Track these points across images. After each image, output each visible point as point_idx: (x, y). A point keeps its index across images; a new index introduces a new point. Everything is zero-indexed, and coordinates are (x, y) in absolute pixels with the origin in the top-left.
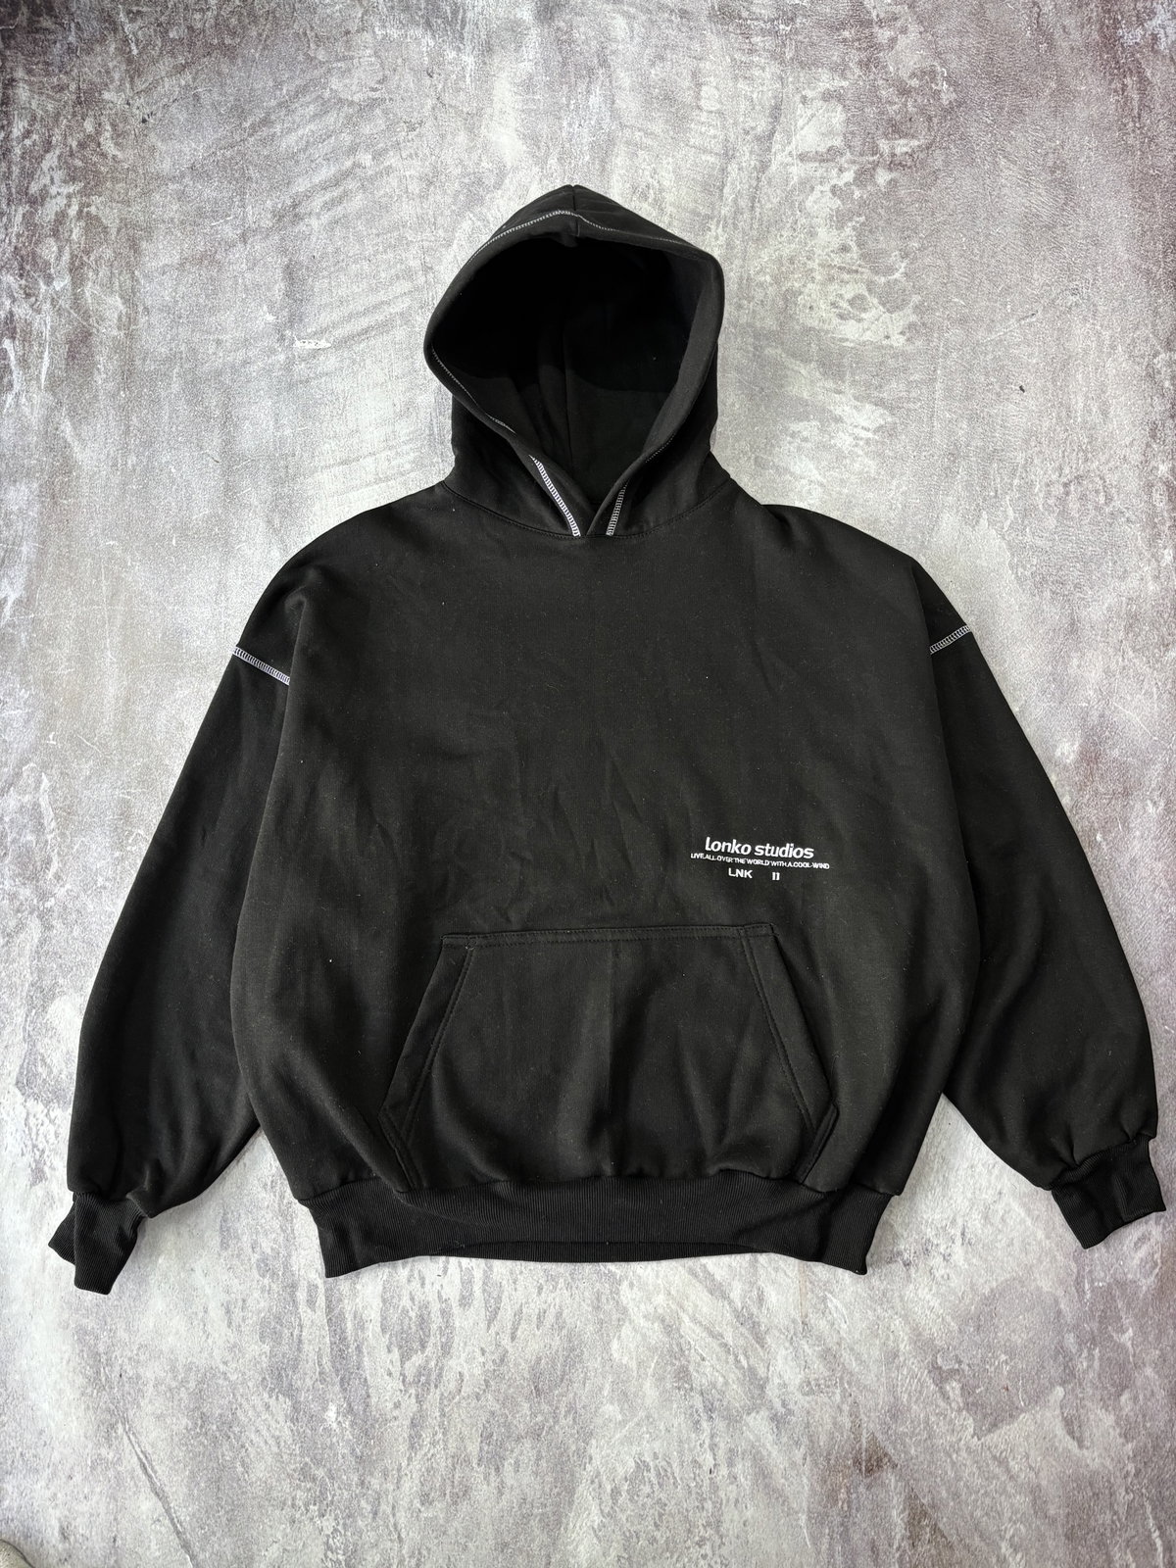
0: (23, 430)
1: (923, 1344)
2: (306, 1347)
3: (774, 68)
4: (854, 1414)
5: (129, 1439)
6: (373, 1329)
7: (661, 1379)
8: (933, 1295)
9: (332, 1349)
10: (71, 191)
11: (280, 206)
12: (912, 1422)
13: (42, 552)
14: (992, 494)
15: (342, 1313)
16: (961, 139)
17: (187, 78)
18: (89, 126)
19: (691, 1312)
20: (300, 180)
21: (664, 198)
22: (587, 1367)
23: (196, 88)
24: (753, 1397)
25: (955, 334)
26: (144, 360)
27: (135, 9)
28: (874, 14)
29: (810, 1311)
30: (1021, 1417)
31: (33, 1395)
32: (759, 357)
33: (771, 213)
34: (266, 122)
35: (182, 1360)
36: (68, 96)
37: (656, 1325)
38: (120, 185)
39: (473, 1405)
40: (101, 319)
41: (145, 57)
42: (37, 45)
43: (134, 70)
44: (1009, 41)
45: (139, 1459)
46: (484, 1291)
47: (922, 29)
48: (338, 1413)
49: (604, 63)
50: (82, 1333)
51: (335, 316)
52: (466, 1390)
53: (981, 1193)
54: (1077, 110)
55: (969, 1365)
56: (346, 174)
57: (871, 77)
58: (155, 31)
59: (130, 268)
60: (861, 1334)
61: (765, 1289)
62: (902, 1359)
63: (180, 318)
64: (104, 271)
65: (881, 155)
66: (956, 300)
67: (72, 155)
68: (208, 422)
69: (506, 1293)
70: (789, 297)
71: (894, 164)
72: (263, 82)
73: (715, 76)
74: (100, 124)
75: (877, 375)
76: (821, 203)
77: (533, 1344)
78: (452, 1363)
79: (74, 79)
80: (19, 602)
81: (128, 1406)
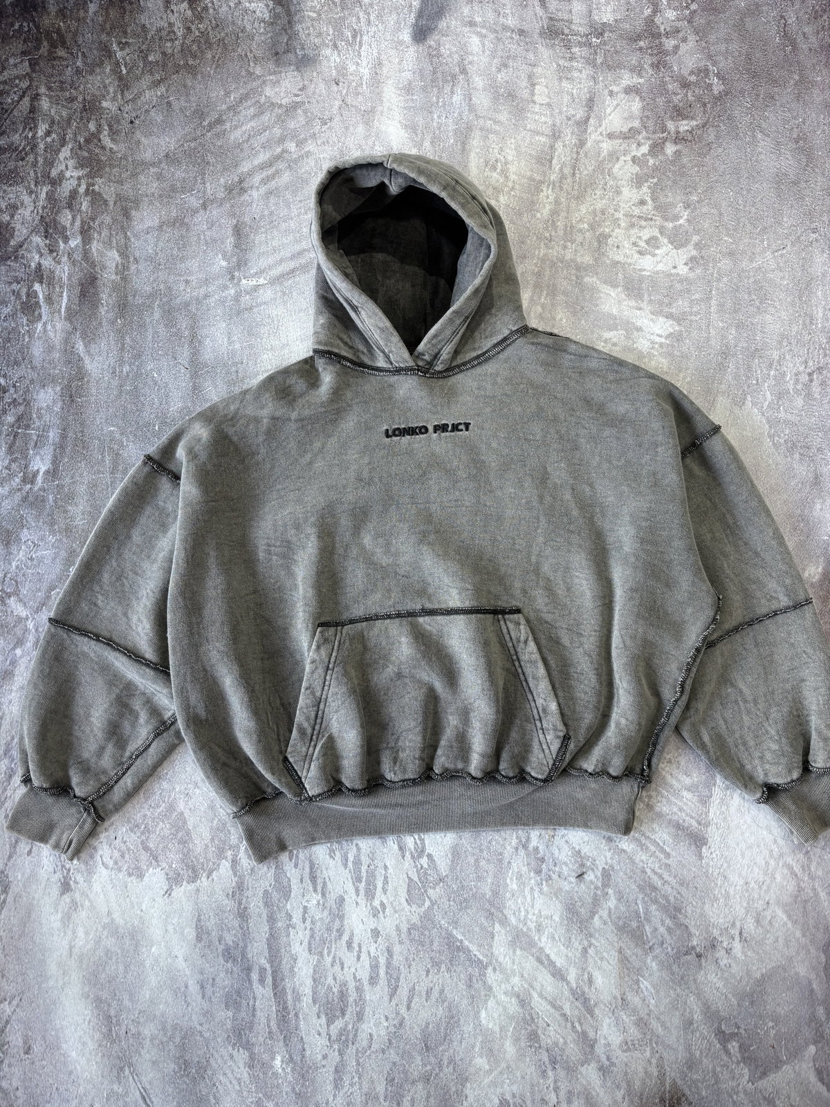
0: (50, 349)
1: (710, 1013)
2: (258, 1013)
3: (588, 71)
4: (660, 1066)
5: (133, 1078)
6: (306, 1001)
7: (517, 1040)
8: (719, 979)
9: (277, 1015)
10: (81, 174)
11: (230, 182)
12: (703, 1071)
13: (64, 437)
14: (754, 382)
15: (284, 989)
16: (728, 119)
17: (161, 90)
18: (92, 126)
19: (538, 989)
20: (245, 163)
21: (508, 169)
22: (463, 1031)
23: (168, 97)
24: (585, 1054)
25: (725, 264)
26: (134, 296)
27: (124, 41)
28: (662, 28)
29: (627, 990)
30: (784, 1068)
31: (64, 1046)
32: (580, 284)
33: (587, 178)
34: (219, 121)
35: (169, 1020)
36: (77, 105)
37: (513, 999)
38: (116, 170)
39: (380, 1057)
40: (104, 267)
41: (131, 75)
42: (54, 69)
43: (124, 84)
44: (763, 45)
45: (140, 1092)
46: (387, 973)
47: (698, 38)
48: (282, 1061)
49: (464, 71)
50: (98, 1001)
51: (271, 260)
52: (375, 1046)
53: (754, 904)
54: (815, 96)
55: (745, 1030)
56: (278, 158)
57: (661, 75)
58: (138, 56)
59: (123, 229)
60: (665, 1007)
61: (594, 974)
62: (695, 1025)
63: (159, 265)
64: (105, 233)
65: (669, 133)
66: (726, 238)
67: (80, 148)
68: (180, 340)
69: (403, 975)
70: (602, 239)
71: (678, 139)
72: (216, 92)
73: (545, 77)
74: (100, 125)
75: (668, 296)
76: (624, 170)
77: (425, 1014)
78: (364, 1026)
79: (81, 93)
80: (47, 472)
81: (133, 1054)
